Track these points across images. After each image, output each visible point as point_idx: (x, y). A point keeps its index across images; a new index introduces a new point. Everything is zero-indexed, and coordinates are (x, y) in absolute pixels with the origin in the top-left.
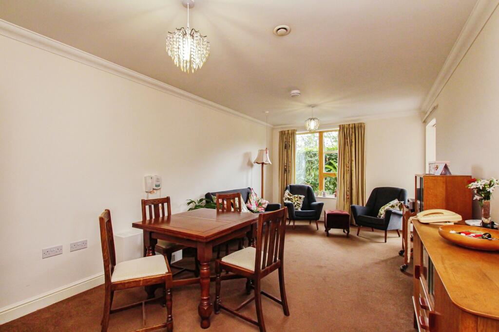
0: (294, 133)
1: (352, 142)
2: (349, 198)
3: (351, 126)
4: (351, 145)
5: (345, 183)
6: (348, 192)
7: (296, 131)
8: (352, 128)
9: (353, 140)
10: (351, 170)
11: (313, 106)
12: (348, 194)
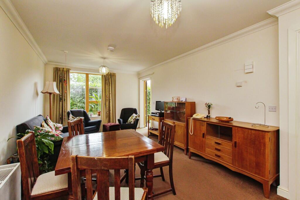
0: (68, 71)
1: (110, 83)
2: (108, 116)
3: (109, 74)
4: (109, 85)
5: (106, 107)
6: (108, 112)
7: (70, 69)
8: (109, 75)
9: (110, 82)
10: (109, 100)
11: (104, 58)
12: (108, 113)
